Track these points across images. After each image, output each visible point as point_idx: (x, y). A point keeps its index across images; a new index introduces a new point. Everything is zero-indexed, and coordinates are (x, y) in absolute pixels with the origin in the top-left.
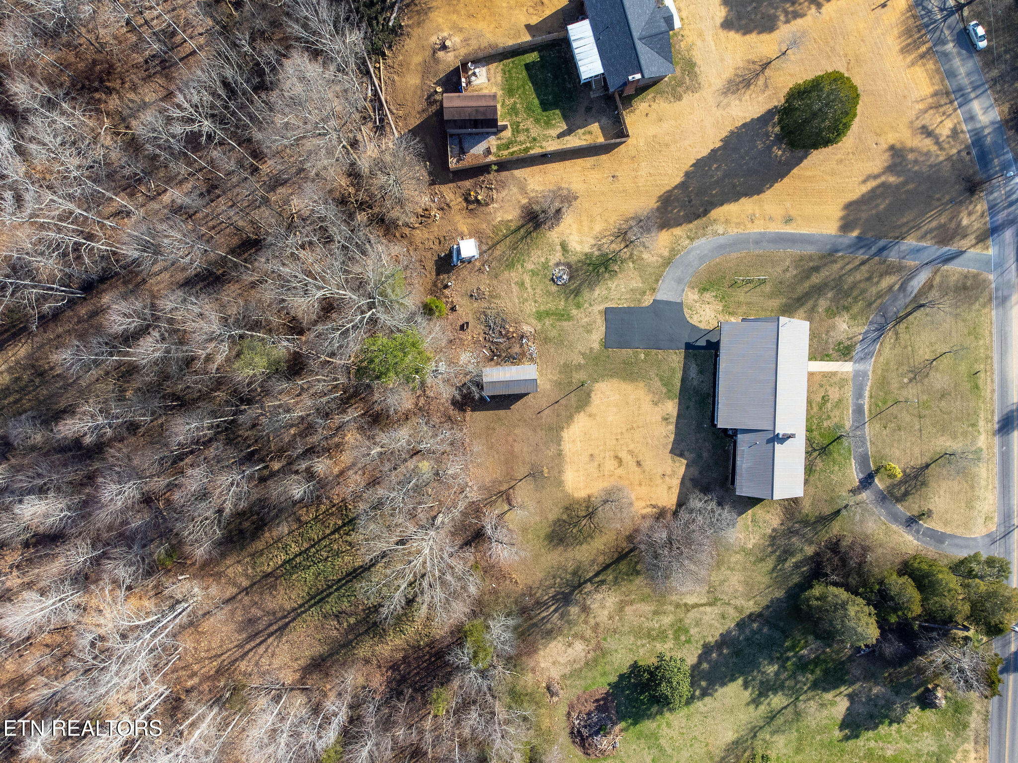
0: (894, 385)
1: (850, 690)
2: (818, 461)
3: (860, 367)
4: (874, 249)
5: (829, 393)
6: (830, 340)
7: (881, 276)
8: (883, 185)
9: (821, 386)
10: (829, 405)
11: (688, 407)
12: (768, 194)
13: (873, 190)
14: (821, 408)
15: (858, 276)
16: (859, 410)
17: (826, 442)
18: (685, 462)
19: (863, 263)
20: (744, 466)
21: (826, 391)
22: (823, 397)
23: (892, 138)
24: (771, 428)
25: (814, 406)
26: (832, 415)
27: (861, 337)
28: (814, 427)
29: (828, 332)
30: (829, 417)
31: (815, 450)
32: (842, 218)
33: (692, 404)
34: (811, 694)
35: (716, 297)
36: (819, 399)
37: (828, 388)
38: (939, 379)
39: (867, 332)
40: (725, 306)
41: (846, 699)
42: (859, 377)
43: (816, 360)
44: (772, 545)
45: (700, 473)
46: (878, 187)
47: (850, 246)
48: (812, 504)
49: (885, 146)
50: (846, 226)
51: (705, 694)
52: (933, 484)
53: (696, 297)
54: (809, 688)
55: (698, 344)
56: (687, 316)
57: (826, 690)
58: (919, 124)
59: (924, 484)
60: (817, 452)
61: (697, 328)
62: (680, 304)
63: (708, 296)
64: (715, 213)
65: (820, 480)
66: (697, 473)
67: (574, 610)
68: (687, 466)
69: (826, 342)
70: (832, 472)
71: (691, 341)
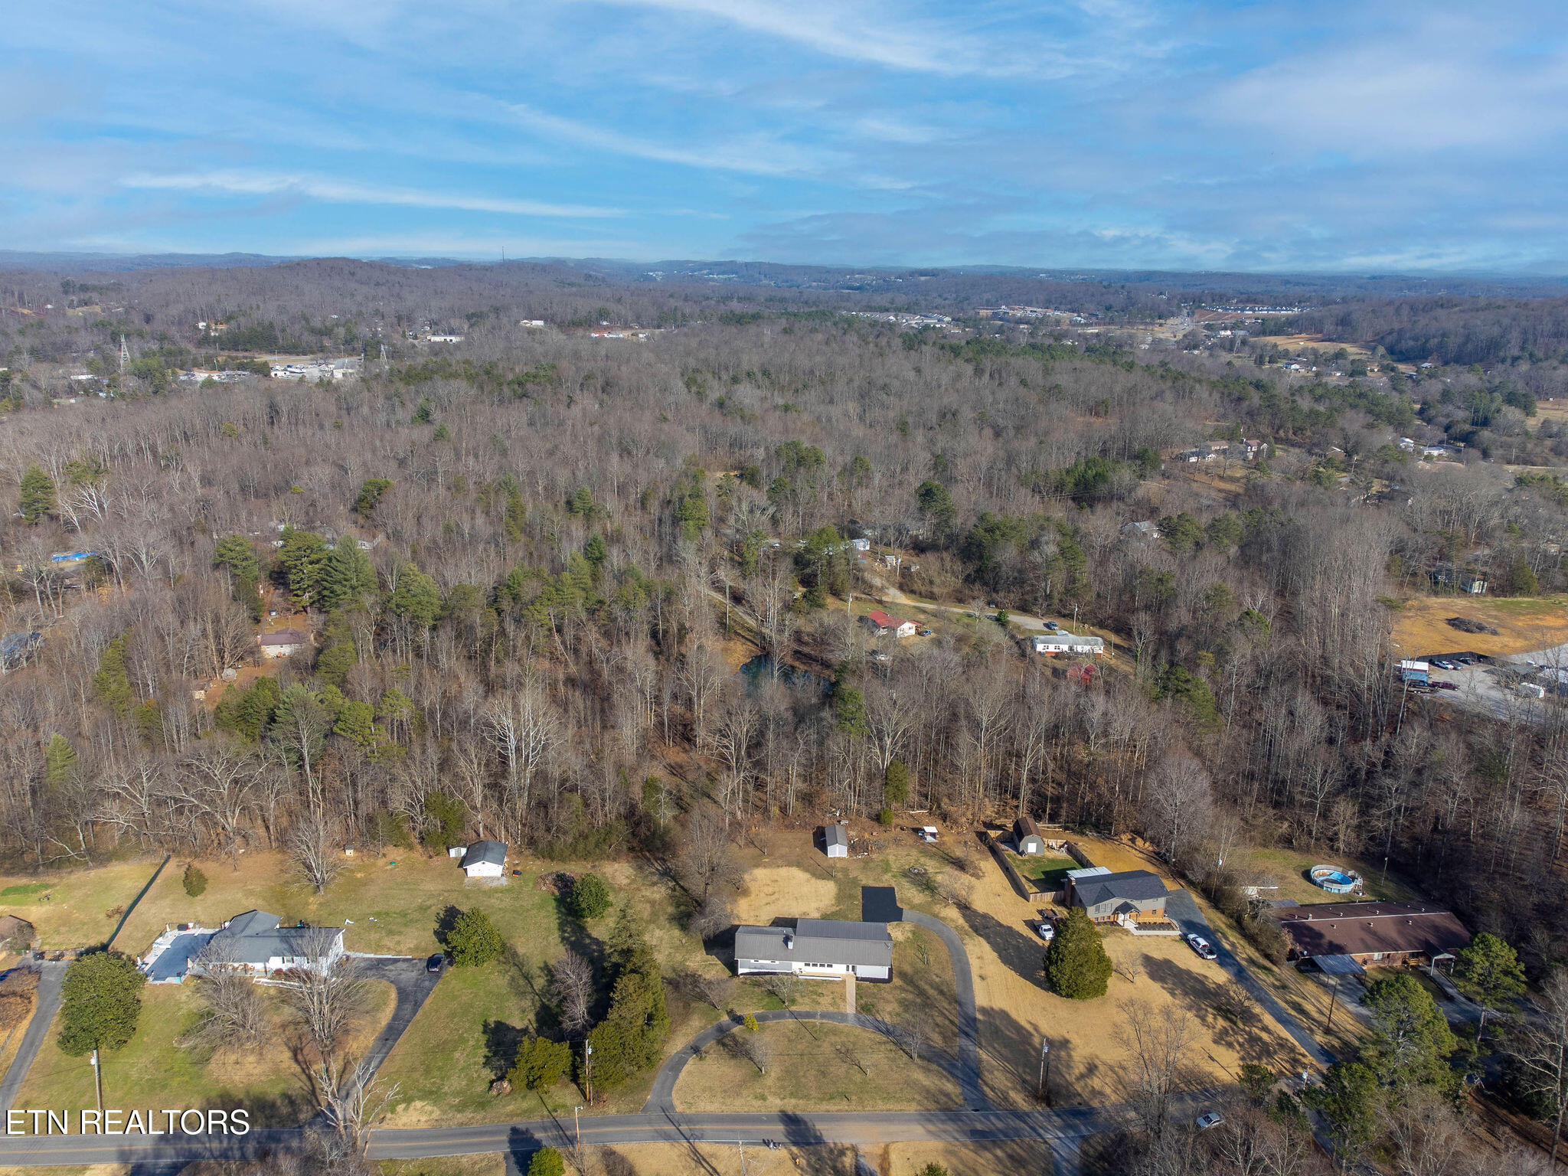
0: (833, 1039)
1: (532, 1030)
2: (763, 989)
3: (851, 1018)
4: (967, 1029)
5: (826, 997)
6: (876, 1000)
7: (940, 1033)
8: (1031, 1035)
9: (833, 993)
10: (814, 997)
12: (1004, 968)
13: (1022, 1027)
14: (812, 992)
15: (939, 1020)
16: (808, 1015)
19: (952, 1022)
21: (828, 996)
22: (823, 993)
23: (1075, 1040)
25: (814, 988)
26: (806, 999)
27: (880, 1019)
29: (883, 999)
30: (803, 997)
31: (773, 987)
32: (992, 1009)
34: (538, 1004)
35: (910, 938)
36: (820, 991)
37: (831, 997)
38: (839, 1069)
39: (885, 1023)
41: (523, 1027)
42: (843, 1017)
43: (857, 990)
44: (687, 975)
46: (1027, 1031)
47: (966, 1013)
49: (1067, 1036)
50: (984, 1011)
51: (563, 939)
52: (733, 1062)
53: (908, 928)
54: (543, 1003)
56: (892, 923)
57: (537, 1014)
58: (1097, 1062)
59: (734, 1056)
60: (771, 989)
62: (900, 920)
63: (910, 935)
64: (980, 938)
67: (655, 878)
69: (873, 996)
70: (751, 998)
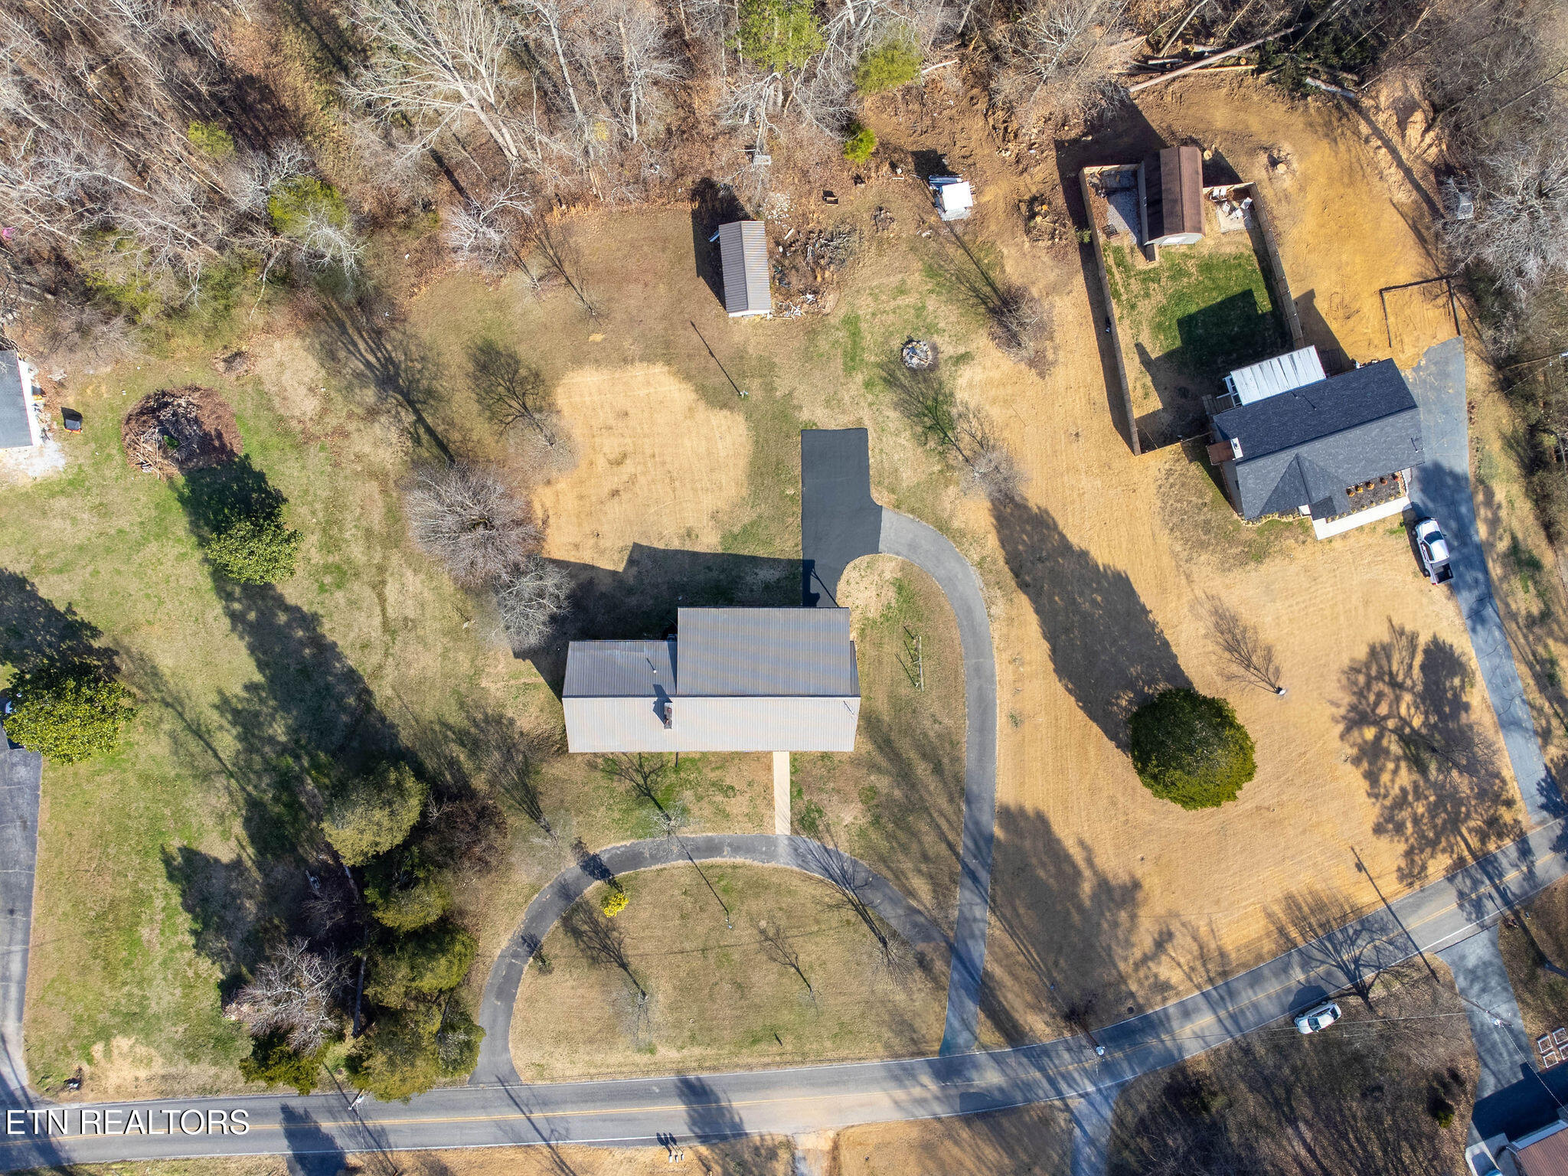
0: (754, 905)
1: (249, 864)
2: (628, 784)
3: (783, 847)
4: (973, 863)
5: (739, 798)
6: (825, 796)
7: (931, 877)
8: (1078, 873)
9: (750, 784)
10: (719, 798)
11: (709, 569)
12: (1058, 687)
13: (1068, 858)
14: (713, 785)
15: (929, 839)
16: (712, 848)
17: (659, 796)
18: (620, 569)
19: (951, 847)
20: (617, 652)
21: (742, 793)
22: (732, 788)
23: (1152, 883)
24: (680, 691)
25: (718, 773)
26: (704, 804)
27: (831, 846)
28: (683, 775)
29: (839, 792)
30: (699, 799)
31: (645, 778)
32: (1022, 811)
33: (715, 574)
34: (240, 798)
35: (889, 607)
36: (728, 782)
37: (747, 796)
38: (766, 979)
39: (839, 856)
40: (875, 622)
41: (233, 856)
42: (765, 846)
43: (792, 773)
44: (486, 720)
45: (603, 595)
46: (1074, 866)
47: (977, 823)
48: (556, 779)
49: (1139, 874)
50: (1010, 817)
51: (235, 618)
52: (595, 975)
53: (888, 575)
54: (249, 794)
55: (813, 580)
56: (857, 561)
57: (247, 822)
58: (1175, 926)
59: (594, 961)
60: (641, 782)
61: (839, 579)
62: (875, 550)
63: (891, 594)
64: (1023, 601)
65: (598, 788)
66: (603, 589)
67: (370, 395)
68: (614, 573)
69: (821, 790)
70: (610, 808)
71: (818, 569)
